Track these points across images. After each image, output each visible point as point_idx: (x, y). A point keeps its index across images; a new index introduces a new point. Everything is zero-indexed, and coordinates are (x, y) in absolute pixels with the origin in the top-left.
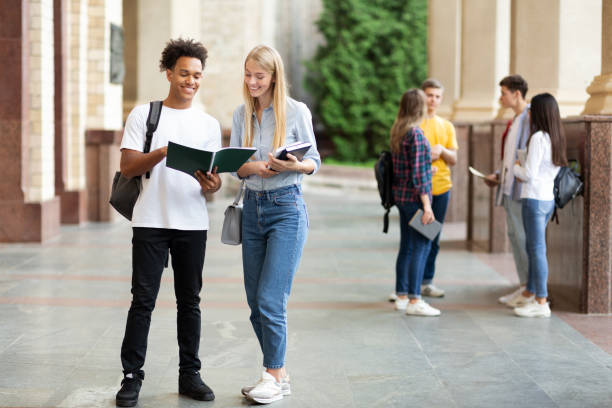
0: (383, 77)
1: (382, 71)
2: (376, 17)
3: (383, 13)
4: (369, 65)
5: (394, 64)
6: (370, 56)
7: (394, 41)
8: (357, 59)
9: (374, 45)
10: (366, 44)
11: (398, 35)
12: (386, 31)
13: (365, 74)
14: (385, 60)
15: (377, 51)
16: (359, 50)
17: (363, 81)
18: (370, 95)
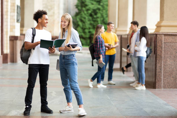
0: (94, 21)
1: (94, 19)
2: (92, 4)
3: (95, 3)
4: (90, 18)
5: (98, 18)
6: (91, 15)
7: (98, 11)
8: (87, 16)
9: (92, 12)
10: (90, 12)
11: (99, 9)
12: (95, 8)
13: (89, 20)
14: (95, 16)
15: (93, 14)
16: (88, 13)
17: (89, 22)
18: (90, 26)
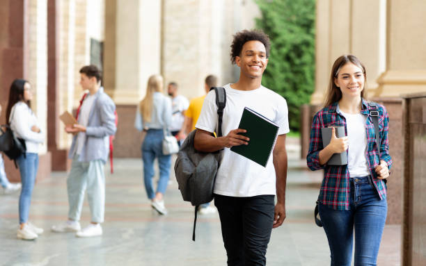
0: (296, 73)
1: (295, 69)
2: (291, 32)
3: (297, 29)
4: (286, 65)
5: (303, 64)
6: (288, 58)
7: (304, 48)
8: (279, 61)
9: (290, 51)
10: (284, 50)
11: (307, 44)
12: (298, 41)
13: (284, 71)
14: (297, 61)
15: (293, 55)
16: (279, 54)
17: (282, 76)
18: (287, 86)
